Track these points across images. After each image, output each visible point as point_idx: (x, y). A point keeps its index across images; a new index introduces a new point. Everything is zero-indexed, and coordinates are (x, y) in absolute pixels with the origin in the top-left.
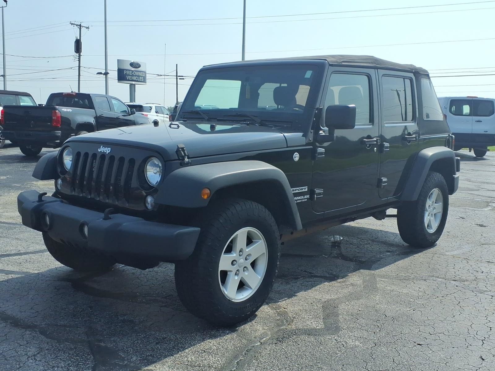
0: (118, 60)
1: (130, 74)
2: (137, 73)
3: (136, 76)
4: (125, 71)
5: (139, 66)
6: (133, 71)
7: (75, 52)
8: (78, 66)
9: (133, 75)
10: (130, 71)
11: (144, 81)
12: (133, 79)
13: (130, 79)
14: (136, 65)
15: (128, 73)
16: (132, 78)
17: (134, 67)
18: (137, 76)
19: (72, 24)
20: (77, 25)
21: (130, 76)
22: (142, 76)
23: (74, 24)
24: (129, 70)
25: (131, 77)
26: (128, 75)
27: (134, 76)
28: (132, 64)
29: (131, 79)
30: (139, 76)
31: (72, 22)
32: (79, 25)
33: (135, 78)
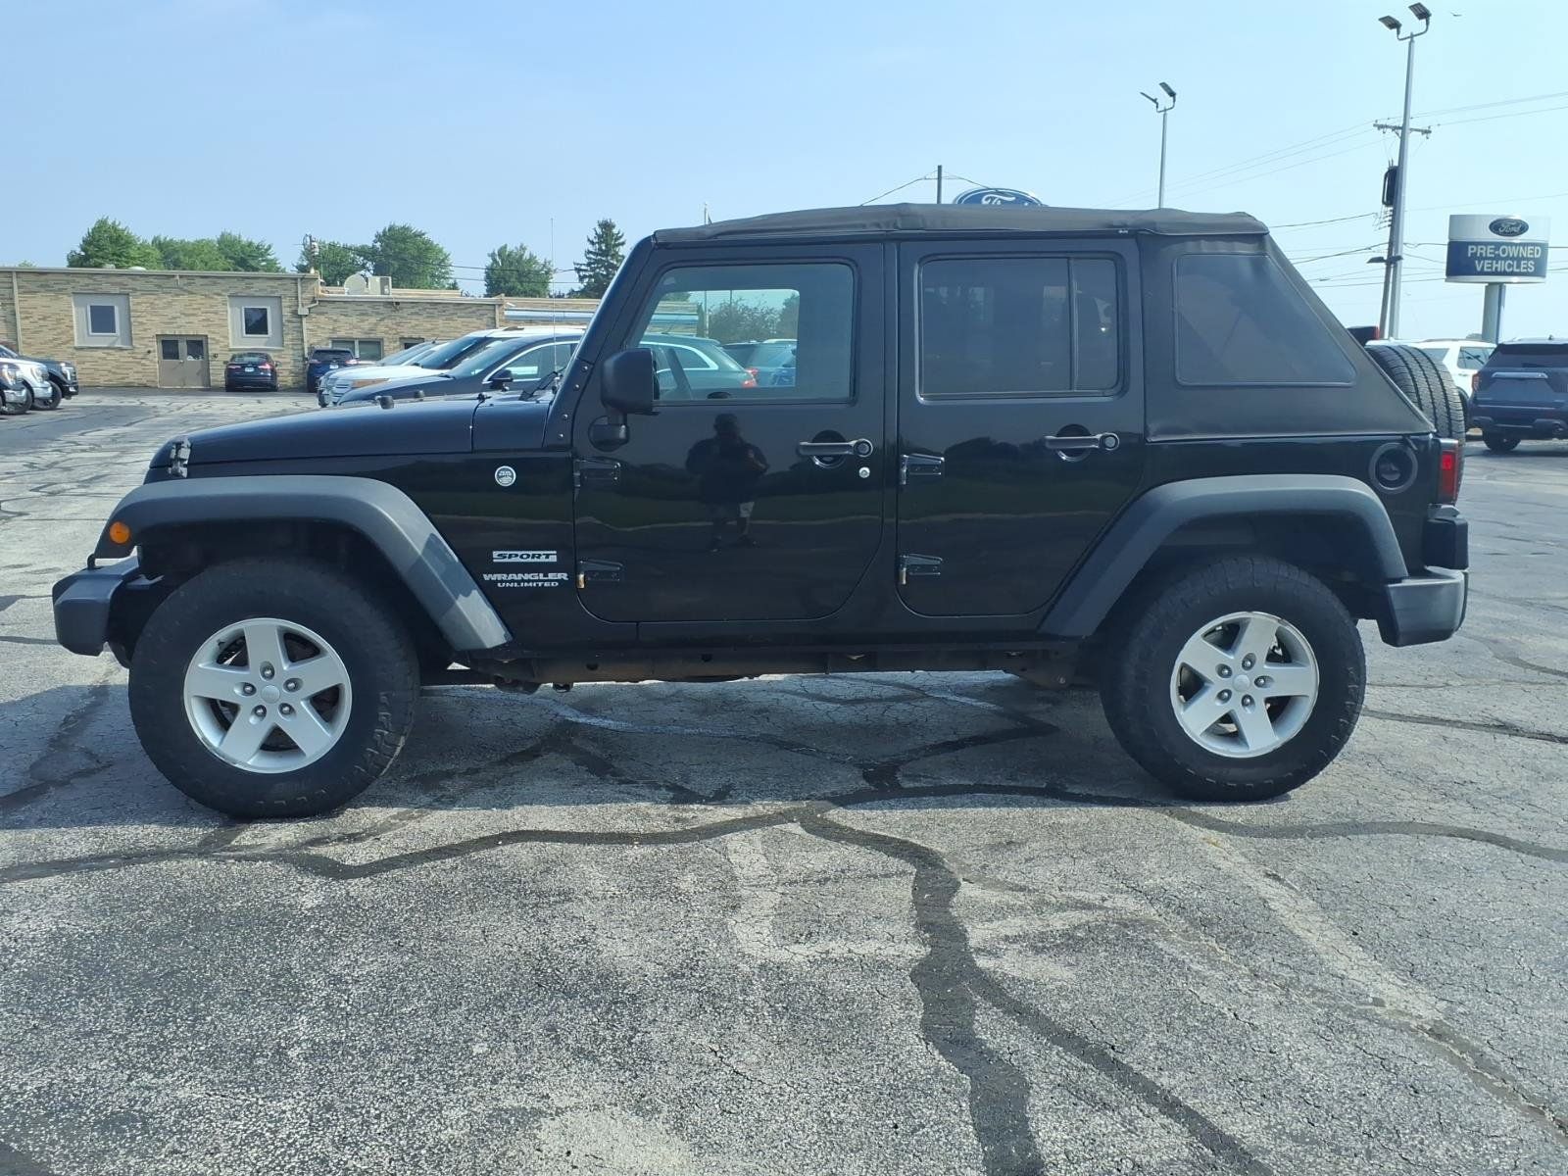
0: (1452, 217)
1: (1489, 255)
2: (1513, 252)
3: (1508, 258)
4: (1470, 247)
5: (1523, 228)
6: (1497, 245)
7: (1383, 202)
8: (1388, 241)
9: (1497, 258)
10: (1489, 247)
11: (1539, 270)
12: (1496, 268)
13: (1485, 270)
14: (1512, 226)
15: (1481, 254)
16: (1495, 266)
17: (1504, 234)
18: (1513, 259)
19: (1380, 127)
20: (1394, 128)
21: (1487, 261)
22: (1528, 259)
23: (1387, 127)
24: (1486, 244)
25: (1492, 264)
26: (1482, 258)
27: (1502, 259)
28: (1496, 226)
29: (1491, 268)
30: (1519, 259)
31: (1378, 123)
32: (1399, 128)
33: (1501, 266)
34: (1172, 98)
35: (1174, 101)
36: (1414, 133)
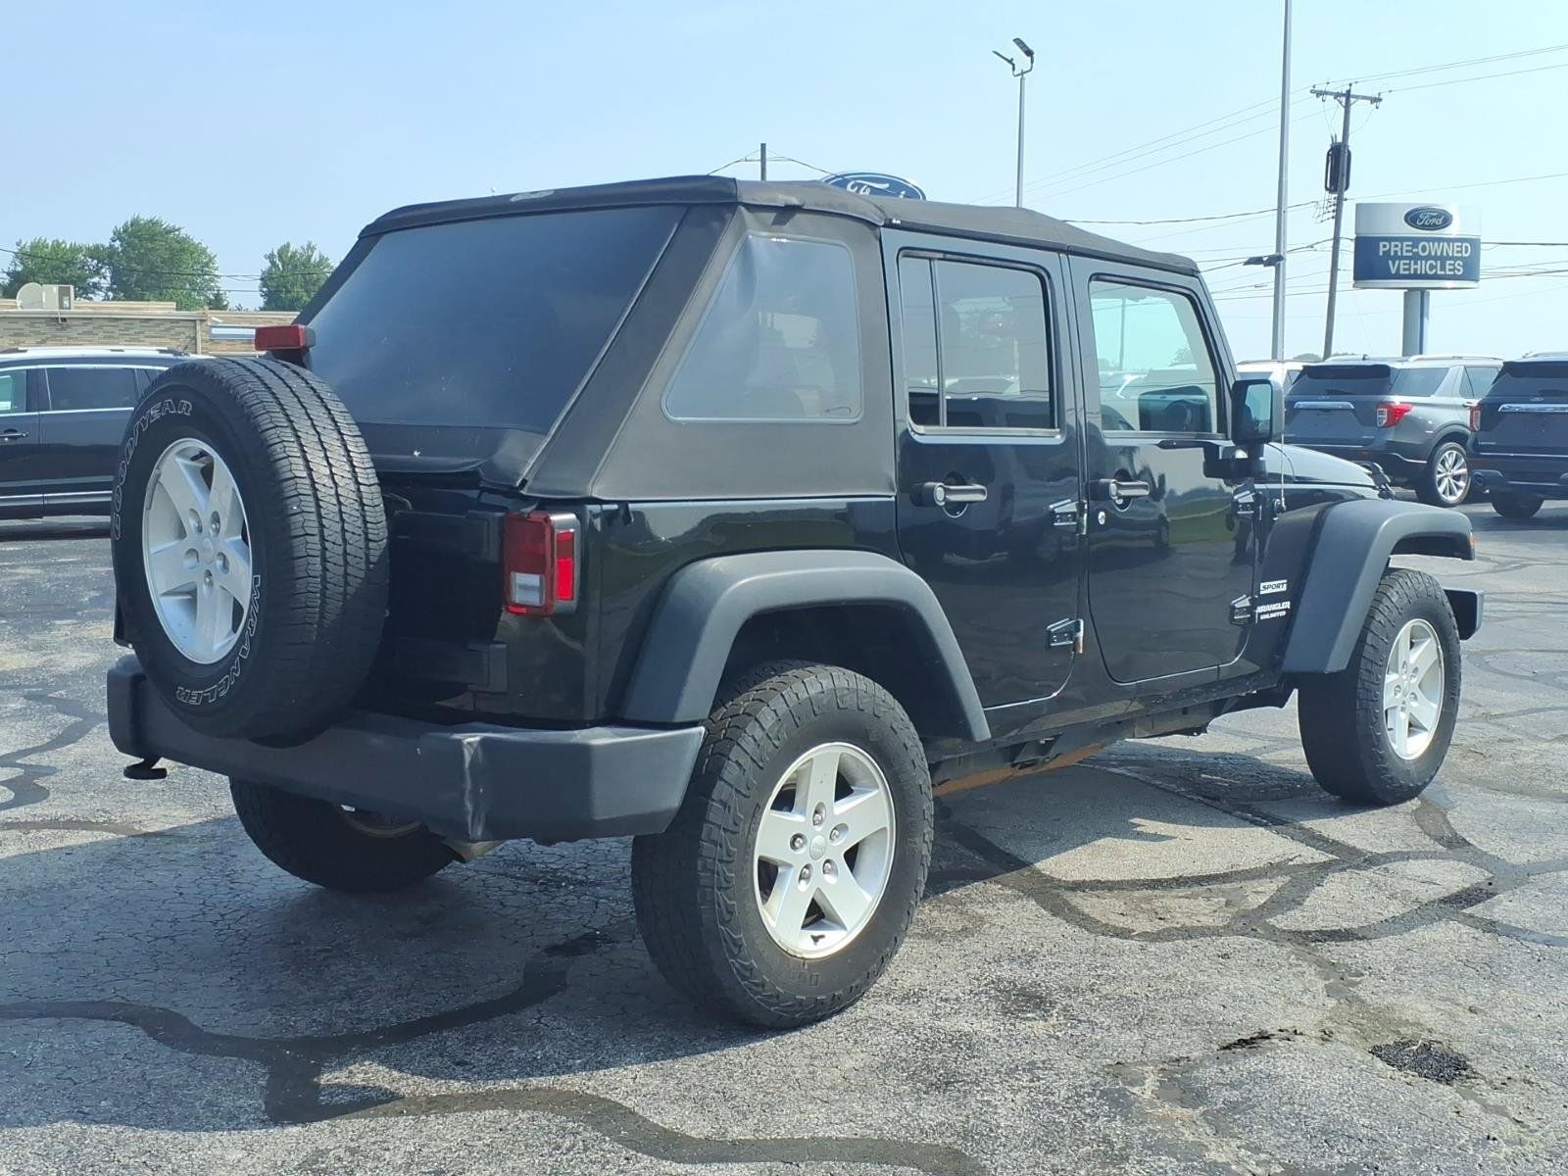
0: (1357, 205)
1: (1405, 254)
2: (1435, 249)
3: (1429, 257)
4: (1381, 244)
5: (1445, 220)
6: (1416, 241)
7: (1326, 188)
8: (1332, 236)
9: (1416, 257)
10: (1405, 243)
11: (1470, 271)
12: (1416, 270)
13: (1402, 272)
14: (1432, 217)
15: (1396, 252)
16: (1413, 267)
17: (1423, 227)
18: (1436, 258)
19: (1319, 94)
20: (1337, 95)
21: (1402, 262)
22: (1453, 258)
23: (1326, 93)
24: (1402, 240)
25: (1410, 264)
26: (1396, 257)
27: (1422, 258)
28: (1413, 218)
29: (1409, 269)
30: (1443, 259)
31: (1317, 88)
32: (1343, 95)
33: (1423, 267)
34: (1029, 58)
35: (1032, 62)
36: (1360, 101)
